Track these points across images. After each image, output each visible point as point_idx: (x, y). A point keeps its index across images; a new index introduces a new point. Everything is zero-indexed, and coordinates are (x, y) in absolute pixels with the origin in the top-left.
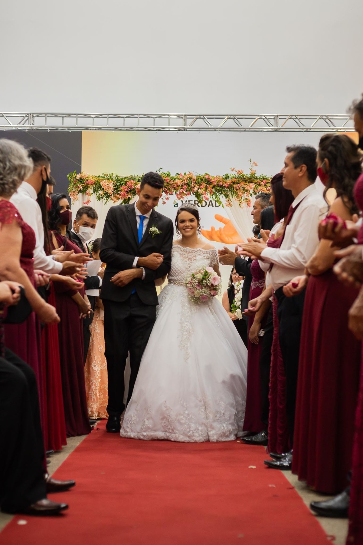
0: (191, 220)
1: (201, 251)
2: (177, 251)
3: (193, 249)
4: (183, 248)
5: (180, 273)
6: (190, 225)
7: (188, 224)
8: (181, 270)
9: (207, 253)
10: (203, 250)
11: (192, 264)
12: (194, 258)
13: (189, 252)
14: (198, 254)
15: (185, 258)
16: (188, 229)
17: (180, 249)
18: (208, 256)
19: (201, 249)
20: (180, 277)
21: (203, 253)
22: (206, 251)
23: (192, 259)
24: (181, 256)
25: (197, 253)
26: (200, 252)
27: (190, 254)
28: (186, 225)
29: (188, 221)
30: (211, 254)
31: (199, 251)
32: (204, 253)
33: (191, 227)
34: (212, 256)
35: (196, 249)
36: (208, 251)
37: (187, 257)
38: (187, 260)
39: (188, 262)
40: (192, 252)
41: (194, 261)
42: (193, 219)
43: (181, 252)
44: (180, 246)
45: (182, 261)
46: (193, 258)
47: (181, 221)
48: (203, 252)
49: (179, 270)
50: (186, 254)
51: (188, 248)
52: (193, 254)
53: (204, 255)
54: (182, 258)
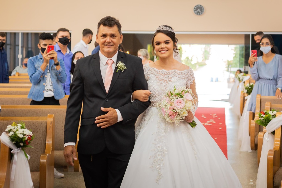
0: (167, 42)
1: (176, 72)
2: (152, 74)
3: (168, 71)
4: (158, 70)
5: (157, 95)
6: (165, 47)
7: (163, 45)
8: (157, 93)
9: (182, 74)
10: (179, 71)
11: (168, 85)
12: (170, 79)
13: (165, 75)
14: (173, 75)
15: (161, 80)
16: (163, 51)
17: (156, 72)
18: (183, 76)
19: (176, 71)
20: (157, 99)
21: (178, 74)
22: (181, 72)
23: (168, 81)
24: (157, 78)
25: (172, 74)
26: (175, 73)
27: (165, 76)
28: (161, 48)
29: (164, 43)
30: (187, 75)
31: (174, 72)
32: (179, 74)
33: (166, 49)
34: (187, 76)
35: (171, 71)
36: (183, 71)
37: (163, 79)
38: (162, 82)
39: (164, 84)
40: (167, 74)
41: (170, 82)
42: (168, 40)
43: (157, 75)
44: (155, 69)
45: (158, 83)
46: (168, 79)
47: (156, 43)
48: (178, 73)
49: (155, 93)
50: (161, 76)
51: (164, 71)
52: (168, 75)
53: (179, 76)
54: (158, 80)
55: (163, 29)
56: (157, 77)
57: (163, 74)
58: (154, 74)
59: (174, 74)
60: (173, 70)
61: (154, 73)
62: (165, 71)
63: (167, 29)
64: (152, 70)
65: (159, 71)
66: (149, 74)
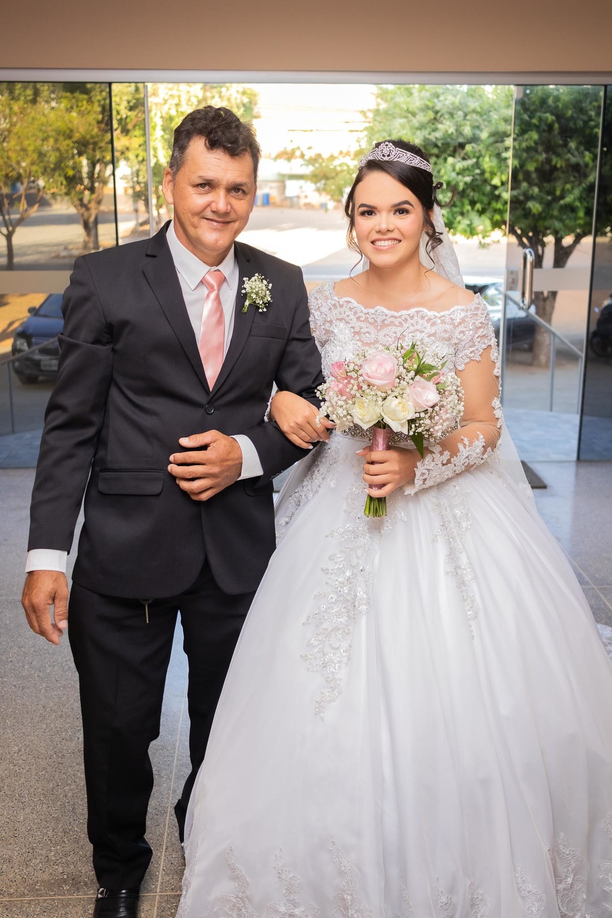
0: (400, 210)
1: (423, 317)
2: (341, 320)
3: (396, 314)
4: (363, 308)
6: (391, 227)
7: (385, 220)
9: (443, 322)
10: (431, 314)
13: (384, 325)
14: (411, 328)
15: (368, 344)
16: (384, 240)
17: (355, 313)
18: (446, 331)
21: (428, 325)
22: (442, 314)
24: (357, 337)
26: (421, 322)
27: (386, 331)
28: (378, 227)
29: (389, 211)
30: (460, 324)
31: (416, 318)
32: (433, 324)
33: (394, 234)
35: (405, 313)
36: (447, 312)
37: (376, 341)
40: (392, 323)
42: (407, 202)
43: (358, 325)
44: (354, 303)
47: (362, 209)
48: (429, 320)
50: (372, 330)
51: (381, 310)
52: (394, 329)
54: (359, 344)
55: (388, 156)
56: (356, 333)
57: (379, 324)
58: (347, 319)
59: (417, 323)
60: (412, 311)
61: (348, 316)
62: (386, 311)
64: (341, 306)
65: (365, 311)
66: (331, 322)
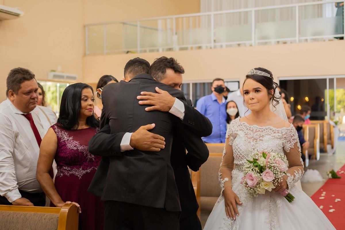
0: (257, 90)
1: (271, 129)
2: (241, 130)
3: (261, 128)
4: (249, 126)
8: (243, 154)
9: (278, 132)
10: (274, 129)
11: (257, 145)
12: (261, 138)
13: (256, 131)
14: (266, 133)
15: (250, 138)
17: (246, 127)
19: (272, 127)
21: (273, 133)
22: (278, 129)
23: (258, 140)
24: (246, 136)
25: (265, 131)
26: (270, 131)
27: (256, 134)
29: (253, 91)
31: (268, 130)
32: (275, 133)
34: (285, 136)
35: (264, 127)
36: (280, 129)
37: (253, 137)
38: (251, 140)
39: (252, 143)
40: (259, 131)
41: (260, 142)
42: (258, 88)
43: (247, 131)
44: (246, 124)
45: (245, 142)
46: (259, 138)
47: (245, 92)
48: (273, 131)
49: (241, 154)
50: (251, 133)
51: (255, 127)
52: (259, 133)
53: (274, 135)
54: (246, 138)
55: (253, 73)
56: (245, 134)
57: (254, 131)
58: (243, 129)
59: (268, 131)
60: (267, 127)
61: (244, 128)
62: (258, 127)
63: (259, 73)
64: (241, 125)
65: (250, 126)
66: (237, 131)
